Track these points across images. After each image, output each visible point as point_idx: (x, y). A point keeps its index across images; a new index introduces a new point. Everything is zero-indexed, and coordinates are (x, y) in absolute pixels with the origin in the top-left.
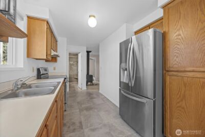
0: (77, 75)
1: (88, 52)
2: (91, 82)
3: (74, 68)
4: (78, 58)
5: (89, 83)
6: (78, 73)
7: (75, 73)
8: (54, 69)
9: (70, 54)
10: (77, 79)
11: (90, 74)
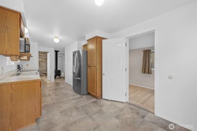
0: (46, 70)
1: (56, 52)
2: (60, 76)
3: (43, 64)
4: (47, 56)
5: (58, 77)
6: (47, 69)
7: (44, 68)
8: (27, 65)
9: (39, 52)
10: (46, 74)
11: (58, 69)
